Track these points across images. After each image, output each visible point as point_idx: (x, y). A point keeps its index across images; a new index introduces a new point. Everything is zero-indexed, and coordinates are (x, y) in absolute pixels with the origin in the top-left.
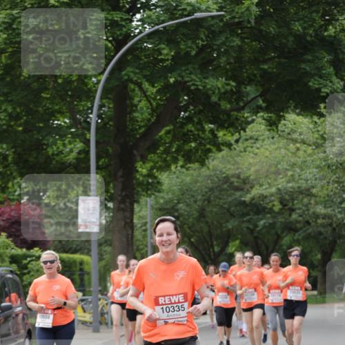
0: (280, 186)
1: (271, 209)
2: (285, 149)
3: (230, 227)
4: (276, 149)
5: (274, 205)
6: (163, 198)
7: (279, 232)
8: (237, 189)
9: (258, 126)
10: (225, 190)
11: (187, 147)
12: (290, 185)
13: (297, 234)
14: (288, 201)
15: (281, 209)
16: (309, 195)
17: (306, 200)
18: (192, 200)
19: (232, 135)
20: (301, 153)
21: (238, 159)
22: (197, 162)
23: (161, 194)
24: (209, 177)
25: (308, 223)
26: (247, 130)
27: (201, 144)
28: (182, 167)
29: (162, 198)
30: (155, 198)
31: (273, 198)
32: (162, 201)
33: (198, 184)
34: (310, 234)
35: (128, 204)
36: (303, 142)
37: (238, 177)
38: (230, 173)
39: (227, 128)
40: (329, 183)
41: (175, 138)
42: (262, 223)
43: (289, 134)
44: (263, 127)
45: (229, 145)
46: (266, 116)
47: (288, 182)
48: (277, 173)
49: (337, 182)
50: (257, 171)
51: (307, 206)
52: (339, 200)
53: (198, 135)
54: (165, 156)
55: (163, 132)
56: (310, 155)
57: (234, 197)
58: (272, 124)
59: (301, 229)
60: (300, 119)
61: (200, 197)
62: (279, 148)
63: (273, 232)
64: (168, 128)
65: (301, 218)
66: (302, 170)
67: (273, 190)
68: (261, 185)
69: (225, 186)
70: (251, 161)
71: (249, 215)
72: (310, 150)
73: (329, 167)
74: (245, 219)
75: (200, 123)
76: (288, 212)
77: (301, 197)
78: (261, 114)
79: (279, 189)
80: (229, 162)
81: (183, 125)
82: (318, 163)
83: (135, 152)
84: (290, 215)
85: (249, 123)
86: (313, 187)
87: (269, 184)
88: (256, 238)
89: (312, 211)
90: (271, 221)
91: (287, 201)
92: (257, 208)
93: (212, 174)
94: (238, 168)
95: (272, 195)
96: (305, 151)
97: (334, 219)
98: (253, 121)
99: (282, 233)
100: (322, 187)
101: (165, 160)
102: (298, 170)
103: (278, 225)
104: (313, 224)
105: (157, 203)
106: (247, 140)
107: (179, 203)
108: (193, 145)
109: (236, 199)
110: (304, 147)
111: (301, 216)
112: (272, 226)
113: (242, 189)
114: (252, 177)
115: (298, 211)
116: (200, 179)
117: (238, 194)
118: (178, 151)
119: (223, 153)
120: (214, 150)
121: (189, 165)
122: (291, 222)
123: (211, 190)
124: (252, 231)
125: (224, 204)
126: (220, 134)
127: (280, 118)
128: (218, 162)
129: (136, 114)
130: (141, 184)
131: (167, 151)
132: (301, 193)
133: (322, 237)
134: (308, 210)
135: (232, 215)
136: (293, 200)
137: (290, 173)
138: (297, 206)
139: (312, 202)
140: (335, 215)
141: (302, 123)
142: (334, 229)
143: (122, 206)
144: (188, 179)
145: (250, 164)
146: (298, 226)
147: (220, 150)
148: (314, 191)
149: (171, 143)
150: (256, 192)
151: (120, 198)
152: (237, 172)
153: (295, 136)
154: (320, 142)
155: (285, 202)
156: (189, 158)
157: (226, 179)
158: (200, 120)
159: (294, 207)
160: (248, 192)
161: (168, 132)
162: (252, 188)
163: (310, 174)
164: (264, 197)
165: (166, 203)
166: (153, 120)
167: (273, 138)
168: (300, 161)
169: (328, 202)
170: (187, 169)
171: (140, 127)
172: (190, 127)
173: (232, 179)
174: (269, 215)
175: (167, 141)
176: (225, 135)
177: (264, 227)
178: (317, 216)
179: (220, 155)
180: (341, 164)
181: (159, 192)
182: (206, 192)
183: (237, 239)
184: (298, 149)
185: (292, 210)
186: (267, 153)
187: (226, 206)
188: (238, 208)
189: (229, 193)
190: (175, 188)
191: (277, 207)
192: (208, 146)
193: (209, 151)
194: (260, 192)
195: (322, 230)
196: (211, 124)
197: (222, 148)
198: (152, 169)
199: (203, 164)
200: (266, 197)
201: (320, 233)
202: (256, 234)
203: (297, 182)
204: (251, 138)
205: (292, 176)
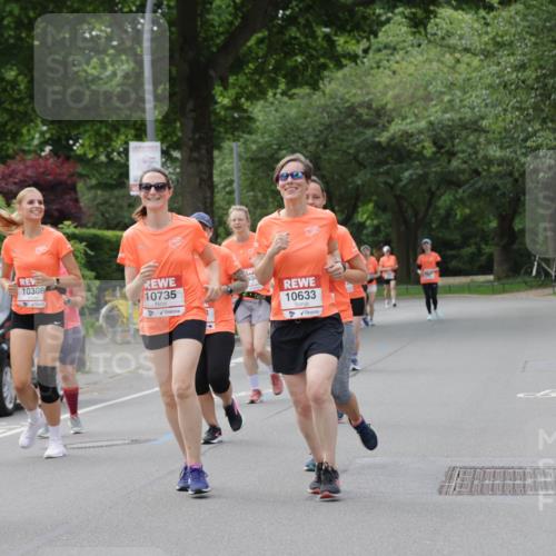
0: (432, 118)
1: (420, 153)
2: (439, 61)
3: (359, 182)
4: (424, 62)
5: (423, 147)
6: (256, 141)
7: (434, 188)
8: (368, 125)
9: (396, 28)
10: (348, 127)
11: (290, 63)
12: (448, 116)
13: (460, 191)
14: (445, 140)
15: (434, 153)
16: (476, 130)
17: (472, 138)
18: (300, 142)
19: (358, 42)
20: (462, 67)
21: (368, 80)
22: (307, 84)
23: (254, 137)
24: (324, 108)
25: (477, 173)
26: (380, 34)
27: (311, 57)
28: (283, 94)
29: (254, 142)
30: (244, 143)
31: (422, 137)
32: (254, 147)
33: (309, 120)
34: (480, 189)
35: (203, 152)
36: (467, 50)
37: (369, 107)
38: (357, 100)
39: (349, 32)
40: (505, 110)
41: (271, 50)
42: (407, 174)
43: (443, 38)
44: (404, 29)
45: (354, 58)
46: (407, 12)
47: (445, 112)
48: (428, 98)
49: (518, 109)
50: (396, 97)
51: (474, 147)
52: (522, 137)
53: (307, 43)
54: (257, 77)
55: (252, 42)
56: (476, 69)
57: (363, 138)
58: (418, 24)
59: (467, 181)
60: (459, 15)
61: (311, 139)
62: (429, 61)
63: (424, 188)
64: (260, 35)
65: (465, 166)
66: (465, 93)
67: (423, 124)
68: (404, 118)
69: (350, 121)
70: (388, 81)
71: (387, 163)
72: (476, 62)
73: (505, 86)
74: (381, 170)
75: (308, 25)
76: (445, 158)
77: (464, 133)
78: (401, 9)
79: (431, 123)
80: (353, 84)
81: (282, 30)
82: (489, 81)
83: (212, 73)
84: (449, 161)
85: (383, 24)
86: (483, 118)
87: (416, 115)
88: (398, 198)
89: (481, 154)
90: (420, 172)
91: (443, 141)
92: (399, 152)
93: (329, 103)
94: (368, 94)
95: (420, 132)
96: (468, 64)
97: (516, 165)
98: (388, 20)
99: (438, 189)
100: (497, 117)
101: (257, 84)
102: (459, 93)
103: (432, 177)
104: (484, 174)
105: (247, 149)
106: (379, 50)
107: (280, 149)
108: (299, 59)
109: (366, 140)
110: (466, 58)
111: (465, 162)
112: (423, 179)
113: (376, 125)
114: (389, 106)
115: (461, 155)
116: (311, 112)
117: (369, 132)
118: (276, 69)
119: (346, 70)
120: (331, 66)
121: (294, 91)
122: (451, 173)
123: (329, 127)
124: (392, 187)
125: (349, 147)
126: (340, 40)
127: (429, 14)
128: (338, 86)
129: (210, 17)
130: (222, 121)
131: (260, 70)
132: (464, 127)
133: (498, 193)
134: (476, 153)
135: (361, 165)
136: (452, 138)
137: (446, 98)
138: (459, 148)
139: (482, 140)
140: (517, 159)
141: (463, 20)
142: (516, 180)
143: (195, 155)
144: (293, 113)
145: (386, 86)
146: (462, 177)
147: (340, 66)
148: (484, 123)
149: (265, 56)
150: (396, 127)
151: (191, 143)
152: (367, 99)
153: (453, 41)
154: (491, 48)
155: (441, 143)
156: (294, 79)
157: (351, 111)
158: (307, 20)
159: (456, 149)
160: (385, 128)
161: (261, 41)
162: (389, 122)
163: (476, 98)
164: (408, 135)
165: (261, 149)
166: (237, 24)
167: (419, 45)
168: (460, 79)
169: (505, 139)
170: (291, 97)
171: (218, 35)
172: (293, 32)
173: (360, 110)
174: (417, 163)
175: (261, 54)
176: (346, 42)
177: (411, 180)
178: (490, 162)
179: (340, 74)
180: (523, 82)
181: (250, 133)
182: (321, 132)
183: (370, 201)
184: (458, 61)
185: (452, 154)
186: (411, 69)
187: (351, 151)
188: (370, 154)
189: (355, 131)
190: (273, 126)
191: (429, 150)
192: (322, 60)
193: (324, 67)
194: (402, 127)
195: (499, 183)
196: (326, 26)
197: (344, 62)
198: (238, 97)
199: (315, 87)
200: (412, 135)
201: (496, 188)
202: (398, 193)
203: (458, 111)
204: (386, 47)
205: (450, 101)
